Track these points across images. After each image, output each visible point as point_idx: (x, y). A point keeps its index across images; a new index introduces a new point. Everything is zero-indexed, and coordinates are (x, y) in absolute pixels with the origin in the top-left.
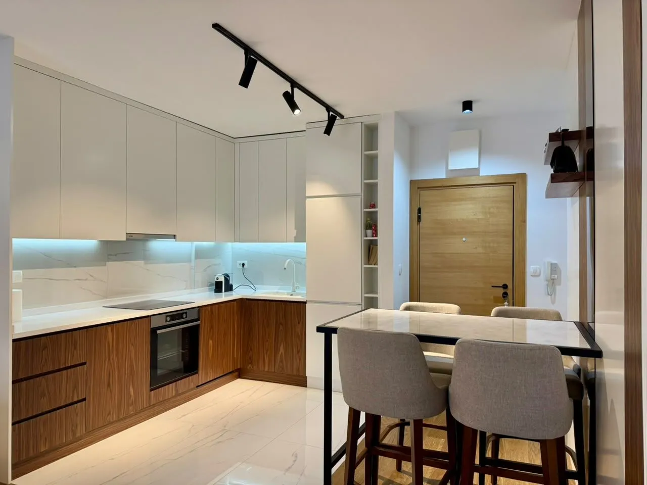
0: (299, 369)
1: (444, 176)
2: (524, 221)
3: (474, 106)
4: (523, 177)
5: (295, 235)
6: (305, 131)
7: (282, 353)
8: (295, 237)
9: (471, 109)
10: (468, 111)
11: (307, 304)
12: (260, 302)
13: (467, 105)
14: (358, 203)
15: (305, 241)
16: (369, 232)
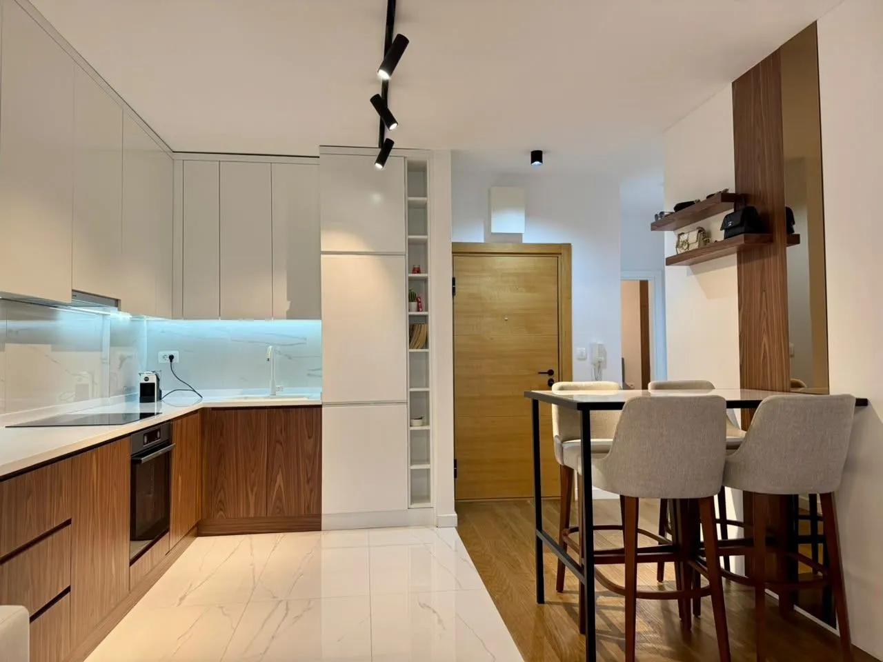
0: (308, 507)
1: (482, 240)
2: (570, 298)
3: (544, 156)
4: (568, 247)
5: (287, 308)
6: (318, 157)
7: (280, 486)
8: (287, 312)
9: (540, 160)
10: (537, 163)
11: (323, 409)
12: (239, 411)
13: (537, 156)
14: (401, 265)
15: (319, 317)
16: (414, 304)
